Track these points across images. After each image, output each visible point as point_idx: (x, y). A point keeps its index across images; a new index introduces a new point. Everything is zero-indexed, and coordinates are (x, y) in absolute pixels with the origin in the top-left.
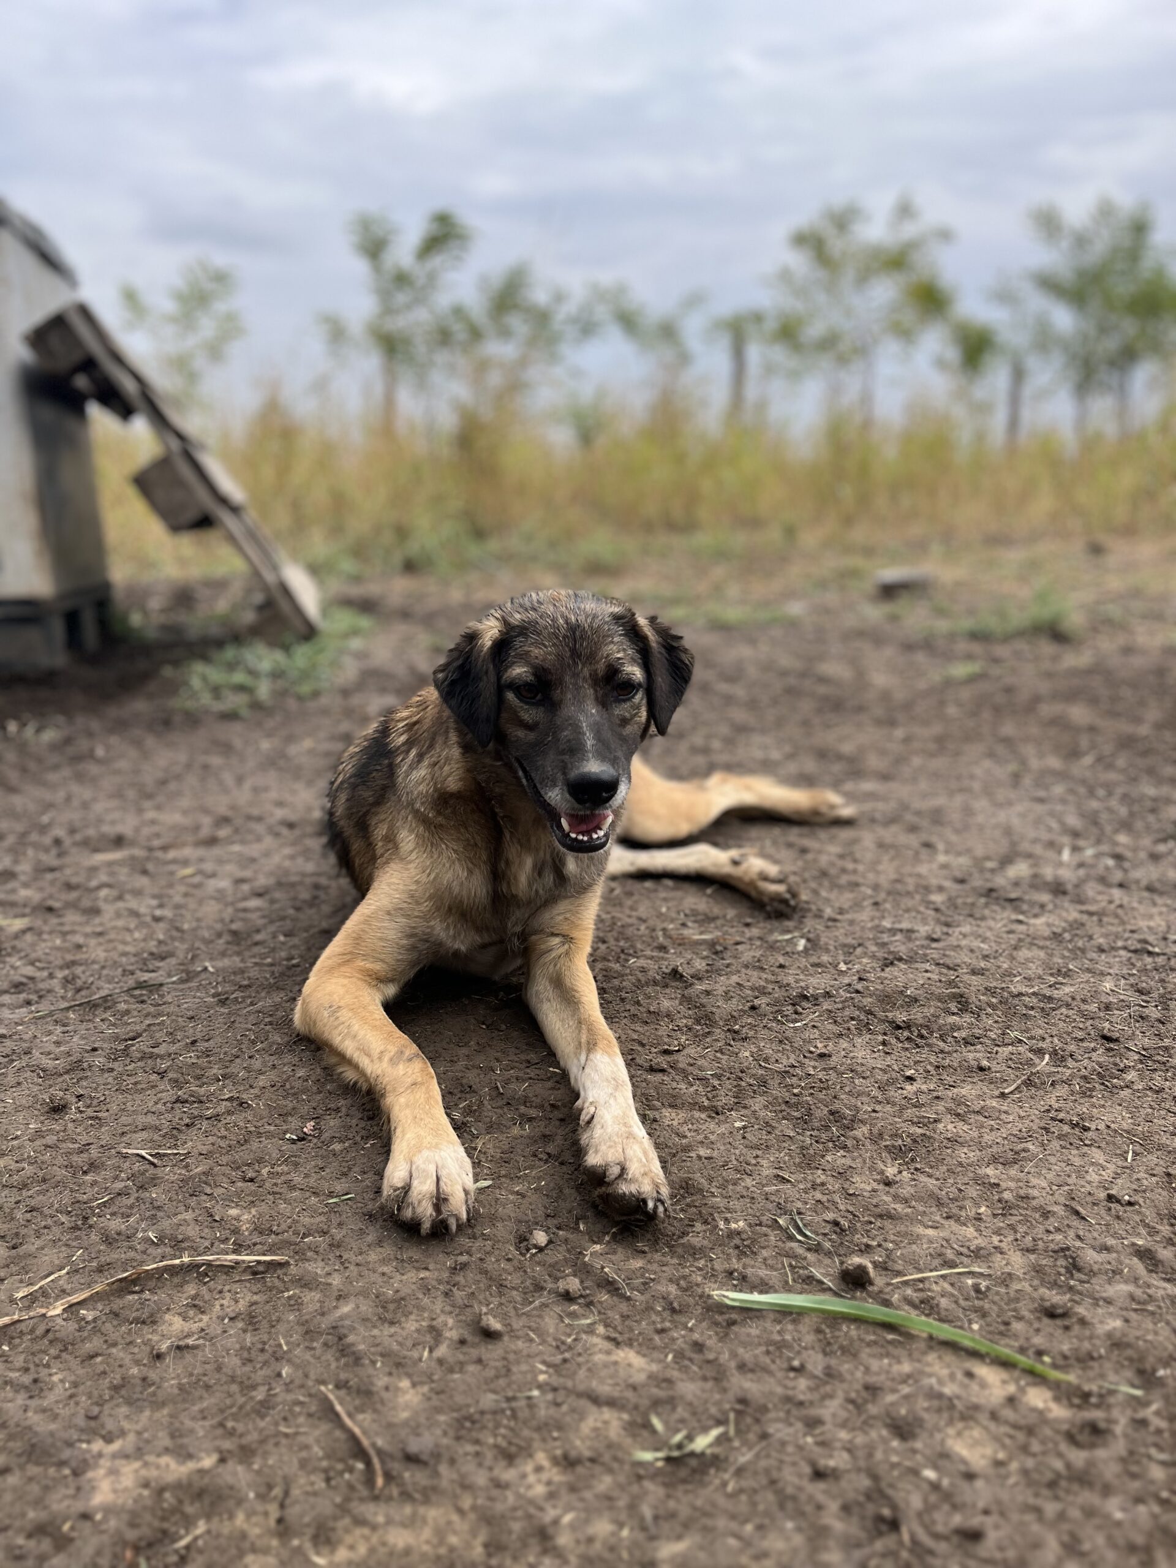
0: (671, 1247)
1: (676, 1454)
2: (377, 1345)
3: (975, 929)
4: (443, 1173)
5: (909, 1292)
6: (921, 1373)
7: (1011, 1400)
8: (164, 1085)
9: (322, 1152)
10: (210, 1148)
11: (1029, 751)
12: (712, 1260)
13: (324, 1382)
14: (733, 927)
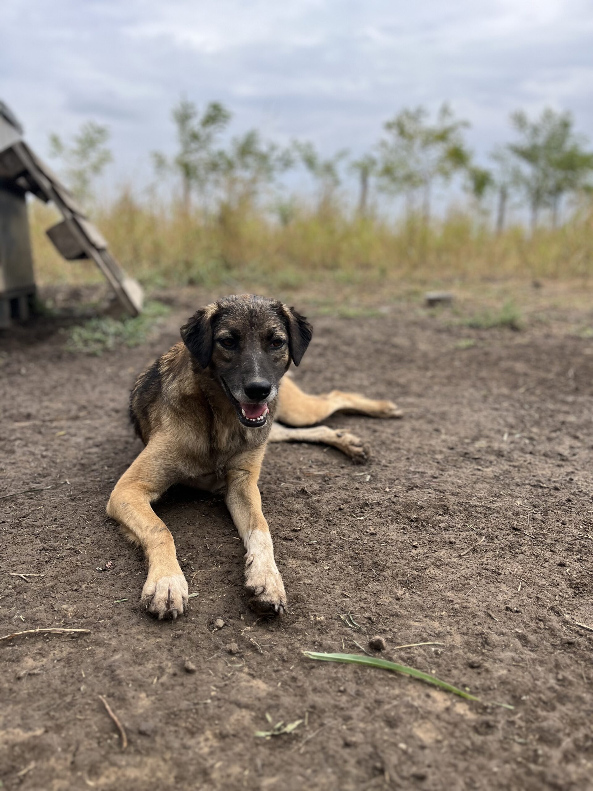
0: (286, 629)
1: (276, 733)
2: (131, 675)
3: (456, 472)
4: (172, 589)
5: (402, 653)
6: (404, 694)
7: (447, 709)
8: (38, 541)
9: (114, 577)
10: (57, 573)
11: (493, 385)
12: (305, 636)
13: (102, 694)
14: (335, 468)
